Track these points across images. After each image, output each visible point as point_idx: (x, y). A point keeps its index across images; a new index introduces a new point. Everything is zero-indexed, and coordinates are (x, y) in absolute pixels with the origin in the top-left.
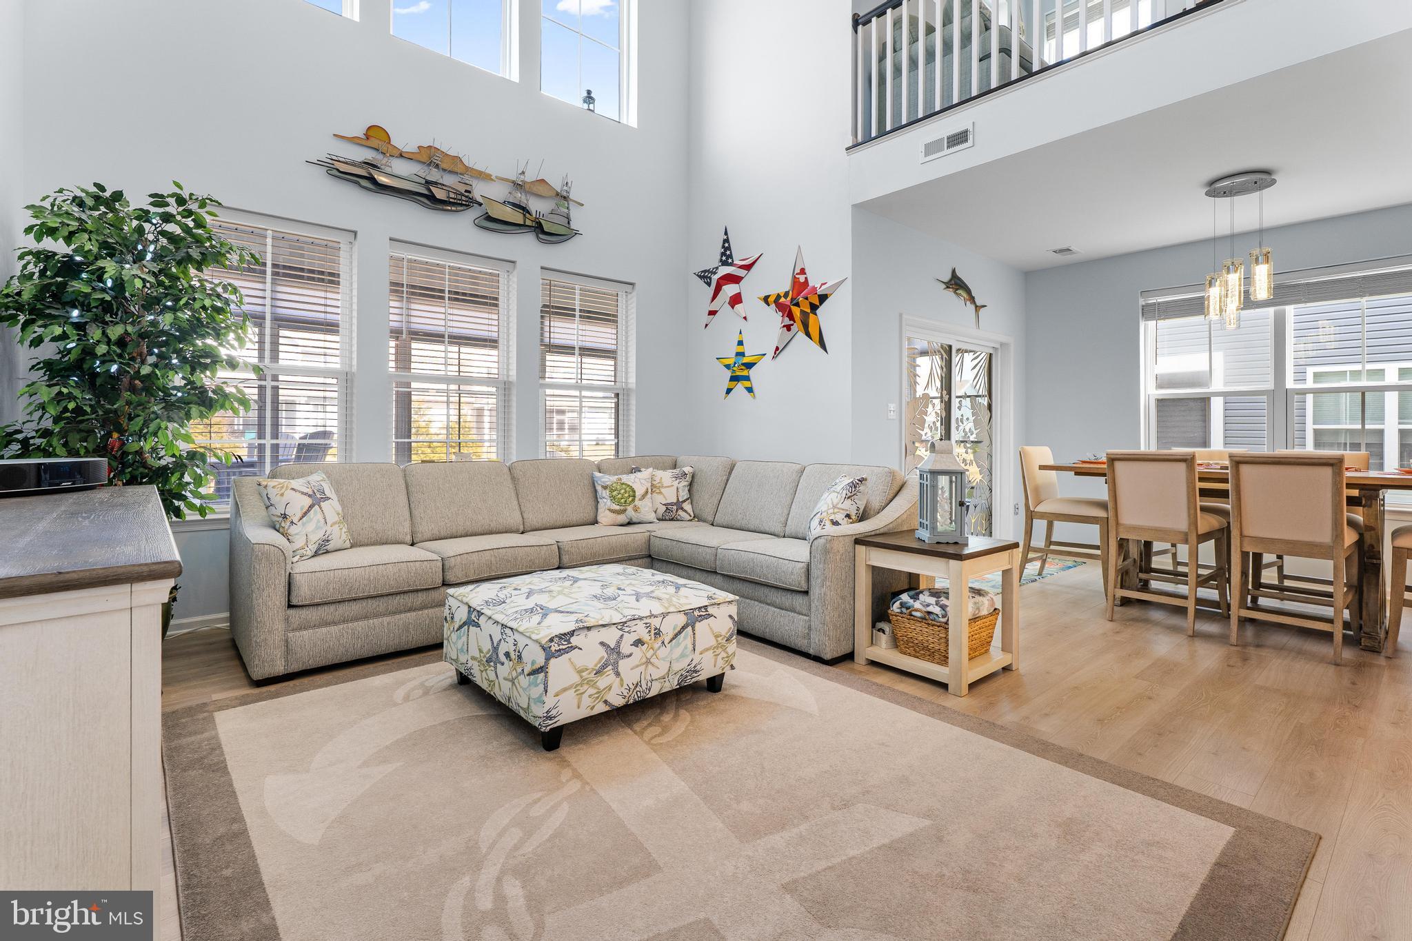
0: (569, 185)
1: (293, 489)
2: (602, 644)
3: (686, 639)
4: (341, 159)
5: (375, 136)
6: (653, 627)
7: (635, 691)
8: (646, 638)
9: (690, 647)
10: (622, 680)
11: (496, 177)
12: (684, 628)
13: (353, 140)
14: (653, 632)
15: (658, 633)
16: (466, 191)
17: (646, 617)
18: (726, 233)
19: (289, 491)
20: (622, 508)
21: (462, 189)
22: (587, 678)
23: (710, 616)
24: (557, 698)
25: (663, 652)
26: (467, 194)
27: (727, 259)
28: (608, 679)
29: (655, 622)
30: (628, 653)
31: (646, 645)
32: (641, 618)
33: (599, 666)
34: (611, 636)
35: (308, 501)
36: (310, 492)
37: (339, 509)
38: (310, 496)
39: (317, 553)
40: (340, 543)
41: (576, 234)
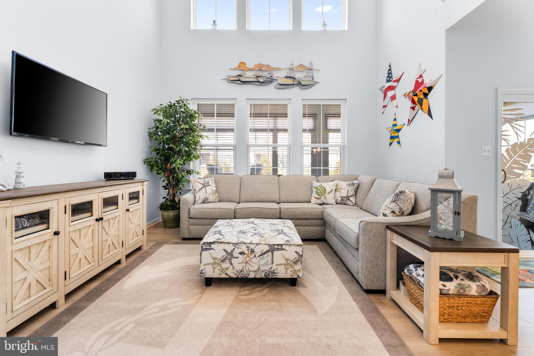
0: (312, 64)
1: (198, 182)
2: (224, 250)
3: (268, 258)
4: (231, 76)
5: (242, 66)
6: (250, 248)
7: (241, 273)
8: (246, 252)
9: (270, 261)
10: (233, 267)
11: (283, 69)
12: (267, 252)
13: (235, 69)
14: (250, 250)
15: (252, 251)
16: (271, 76)
17: (248, 243)
18: (390, 66)
19: (197, 183)
20: (319, 197)
21: (269, 76)
22: (216, 262)
23: (283, 249)
24: (205, 267)
25: (254, 260)
26: (272, 78)
27: (390, 79)
28: (226, 265)
29: (252, 247)
30: (237, 256)
31: (246, 255)
32: (245, 243)
33: (222, 258)
34: (229, 248)
35: (202, 186)
36: (203, 183)
37: (214, 189)
38: (203, 184)
39: (203, 202)
40: (213, 200)
41: (317, 83)
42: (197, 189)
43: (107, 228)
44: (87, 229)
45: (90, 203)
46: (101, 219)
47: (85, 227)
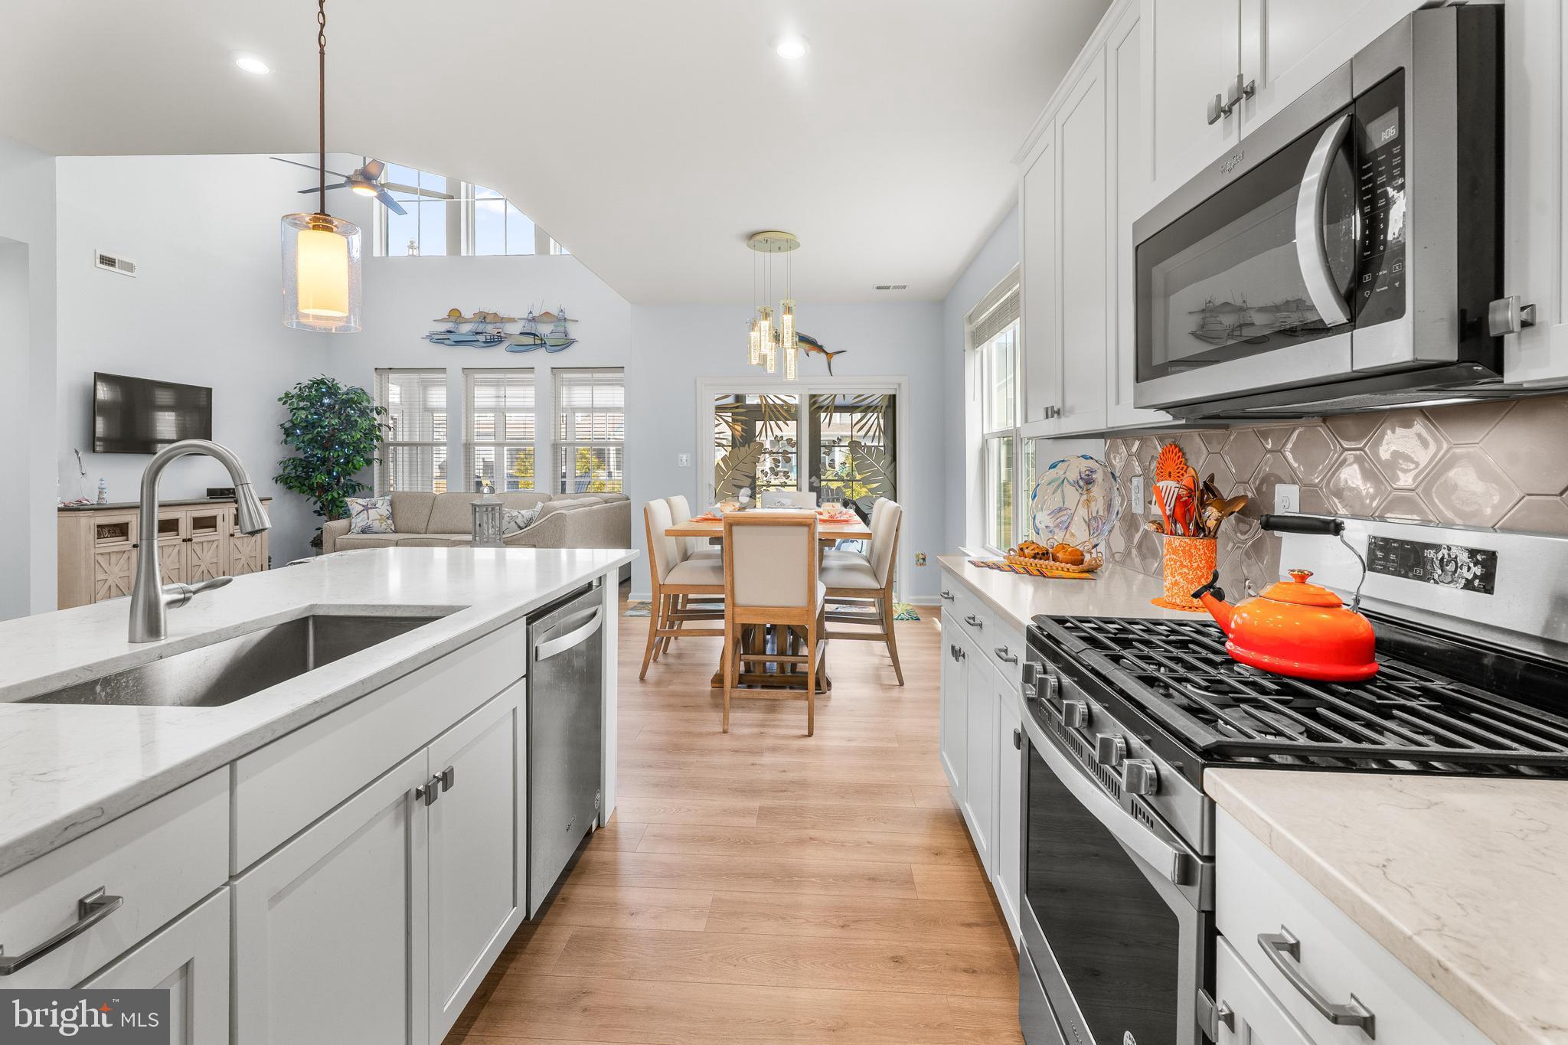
0: (565, 310)
1: (357, 502)
4: (435, 332)
5: (455, 315)
11: (518, 319)
13: (443, 320)
16: (498, 333)
19: (355, 504)
21: (495, 332)
26: (501, 334)
35: (362, 508)
36: (365, 504)
37: (386, 513)
38: (364, 506)
39: (363, 532)
40: (381, 529)
41: (573, 341)
42: (354, 512)
43: (199, 552)
44: (171, 548)
45: (176, 521)
46: (190, 540)
47: (169, 546)
